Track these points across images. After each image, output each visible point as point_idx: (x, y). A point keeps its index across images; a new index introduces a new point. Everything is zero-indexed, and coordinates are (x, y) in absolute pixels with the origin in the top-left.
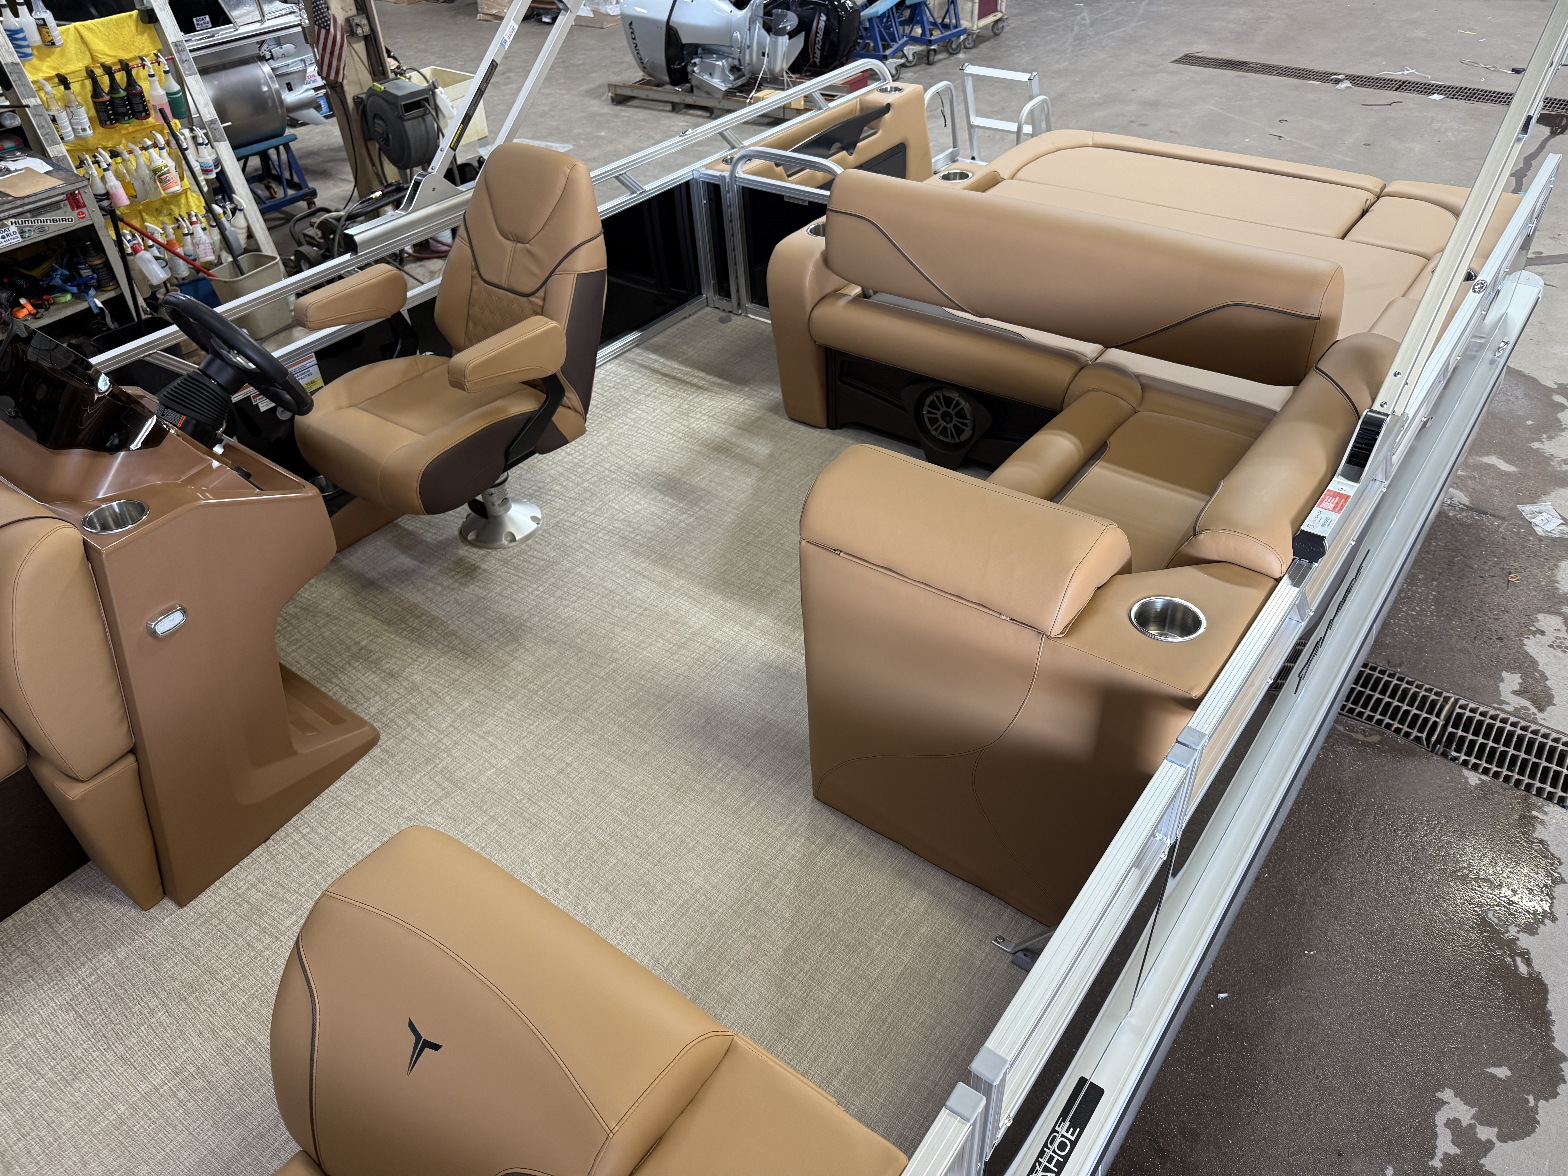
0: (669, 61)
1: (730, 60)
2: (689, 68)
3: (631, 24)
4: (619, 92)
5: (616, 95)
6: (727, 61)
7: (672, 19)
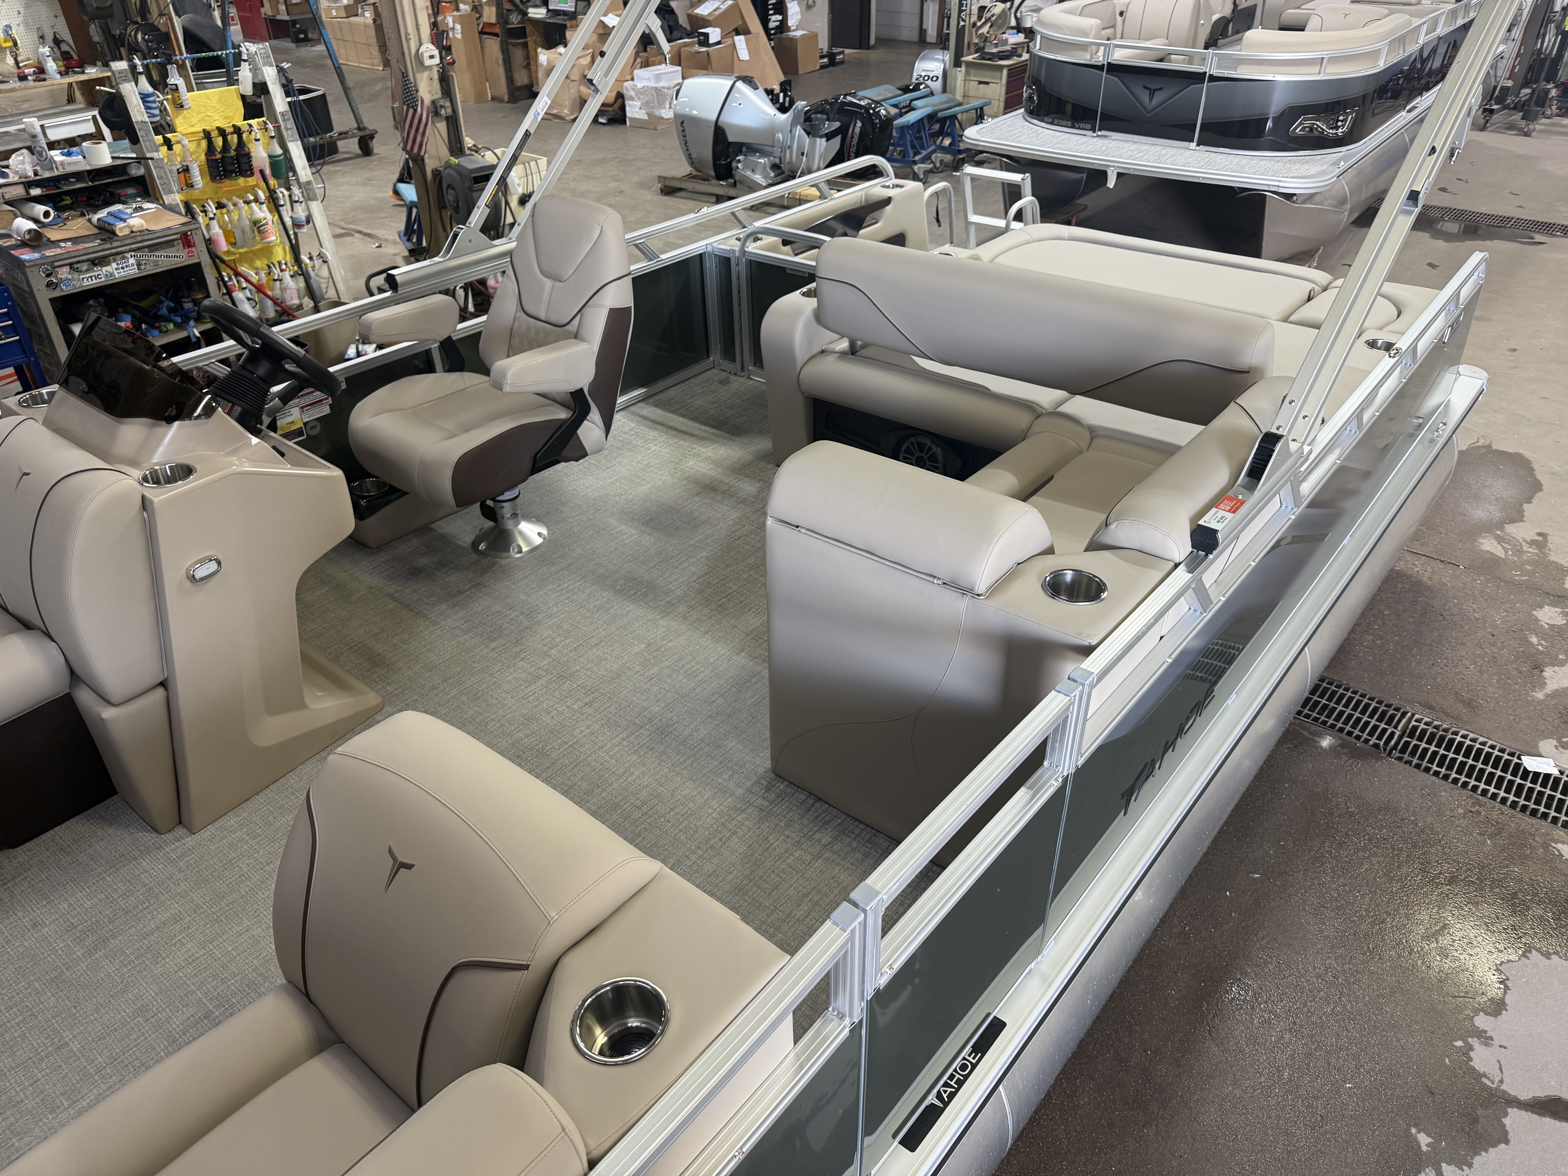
0: (716, 157)
1: (771, 158)
2: (734, 164)
3: (682, 123)
4: (668, 183)
5: (665, 186)
6: (768, 159)
7: (721, 118)
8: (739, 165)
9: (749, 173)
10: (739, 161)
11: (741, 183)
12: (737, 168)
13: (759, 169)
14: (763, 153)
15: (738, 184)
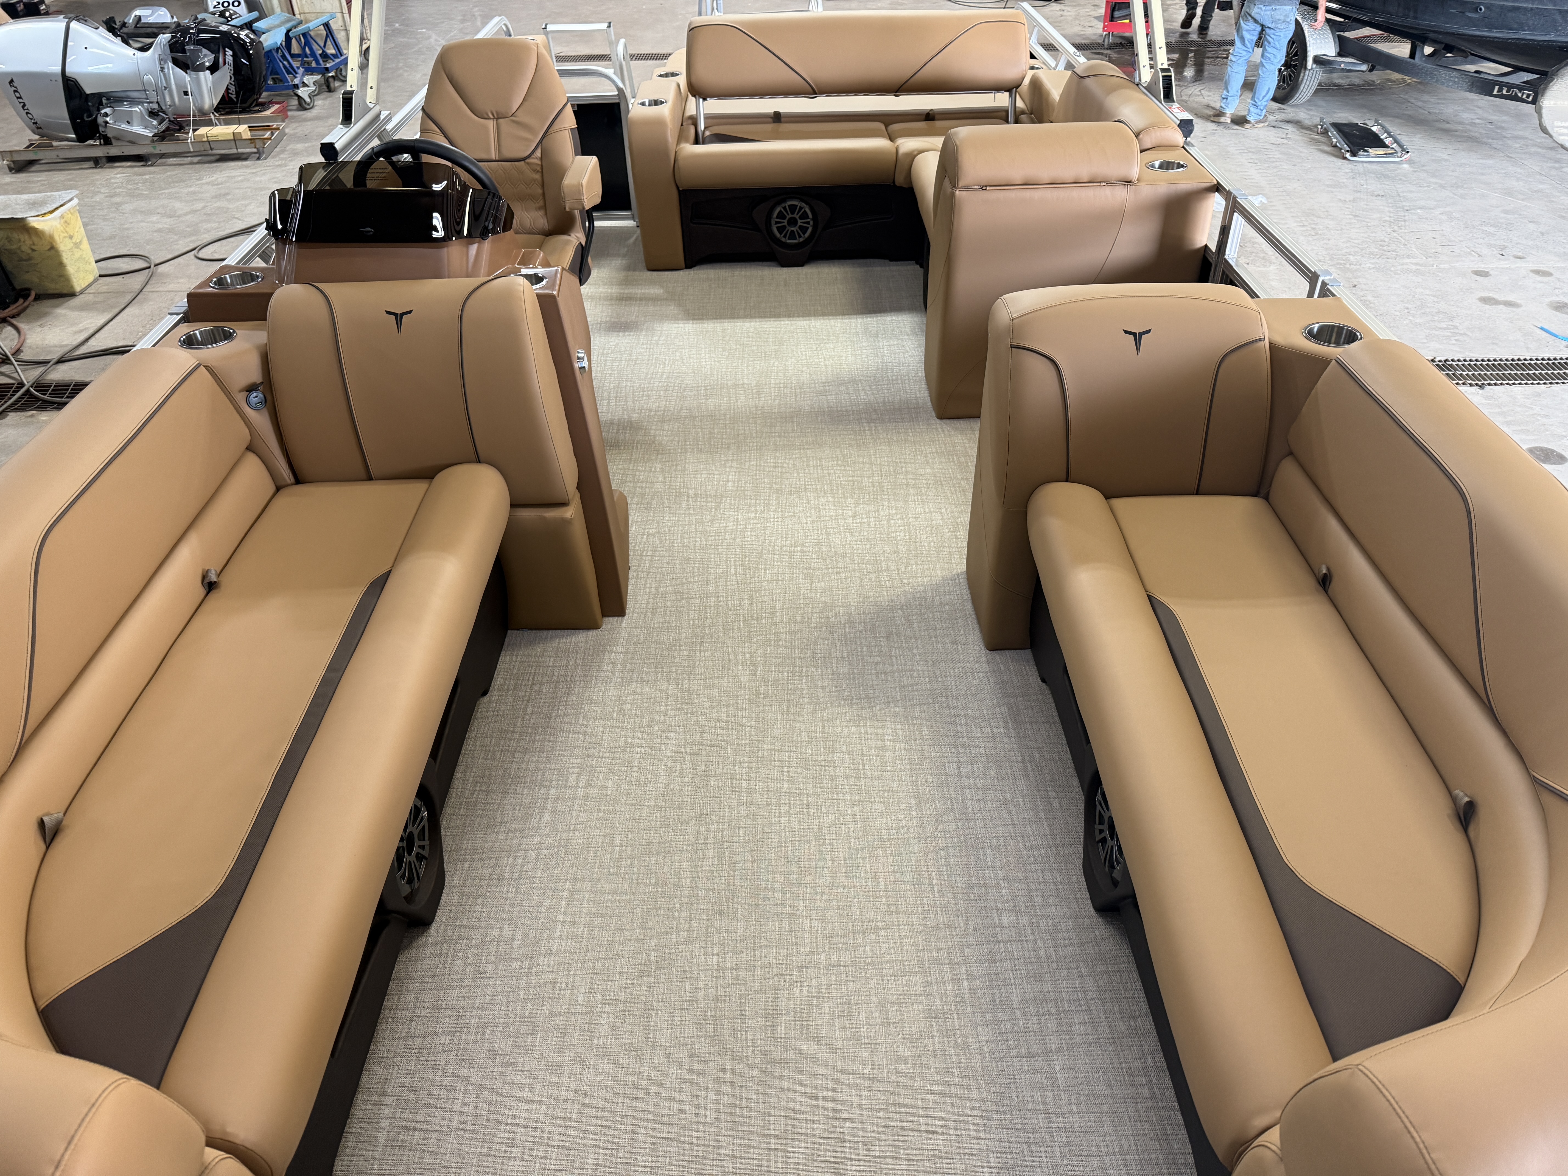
0: (73, 114)
1: (146, 105)
2: (100, 120)
3: (11, 81)
4: (17, 158)
5: (14, 162)
6: (143, 106)
7: (68, 70)
8: (108, 119)
9: (124, 126)
10: (106, 115)
11: (118, 139)
12: (107, 122)
13: (136, 120)
14: (133, 102)
15: (113, 141)
